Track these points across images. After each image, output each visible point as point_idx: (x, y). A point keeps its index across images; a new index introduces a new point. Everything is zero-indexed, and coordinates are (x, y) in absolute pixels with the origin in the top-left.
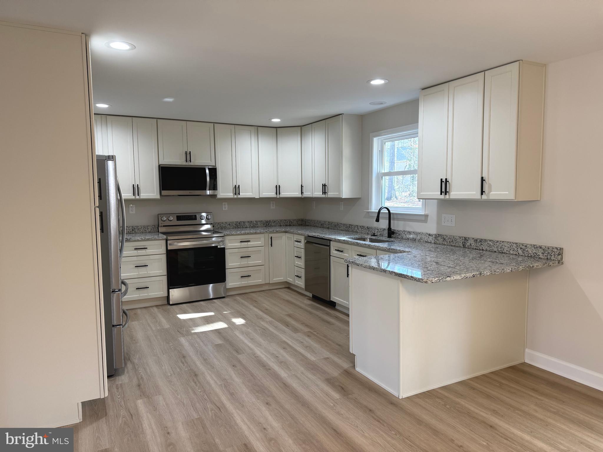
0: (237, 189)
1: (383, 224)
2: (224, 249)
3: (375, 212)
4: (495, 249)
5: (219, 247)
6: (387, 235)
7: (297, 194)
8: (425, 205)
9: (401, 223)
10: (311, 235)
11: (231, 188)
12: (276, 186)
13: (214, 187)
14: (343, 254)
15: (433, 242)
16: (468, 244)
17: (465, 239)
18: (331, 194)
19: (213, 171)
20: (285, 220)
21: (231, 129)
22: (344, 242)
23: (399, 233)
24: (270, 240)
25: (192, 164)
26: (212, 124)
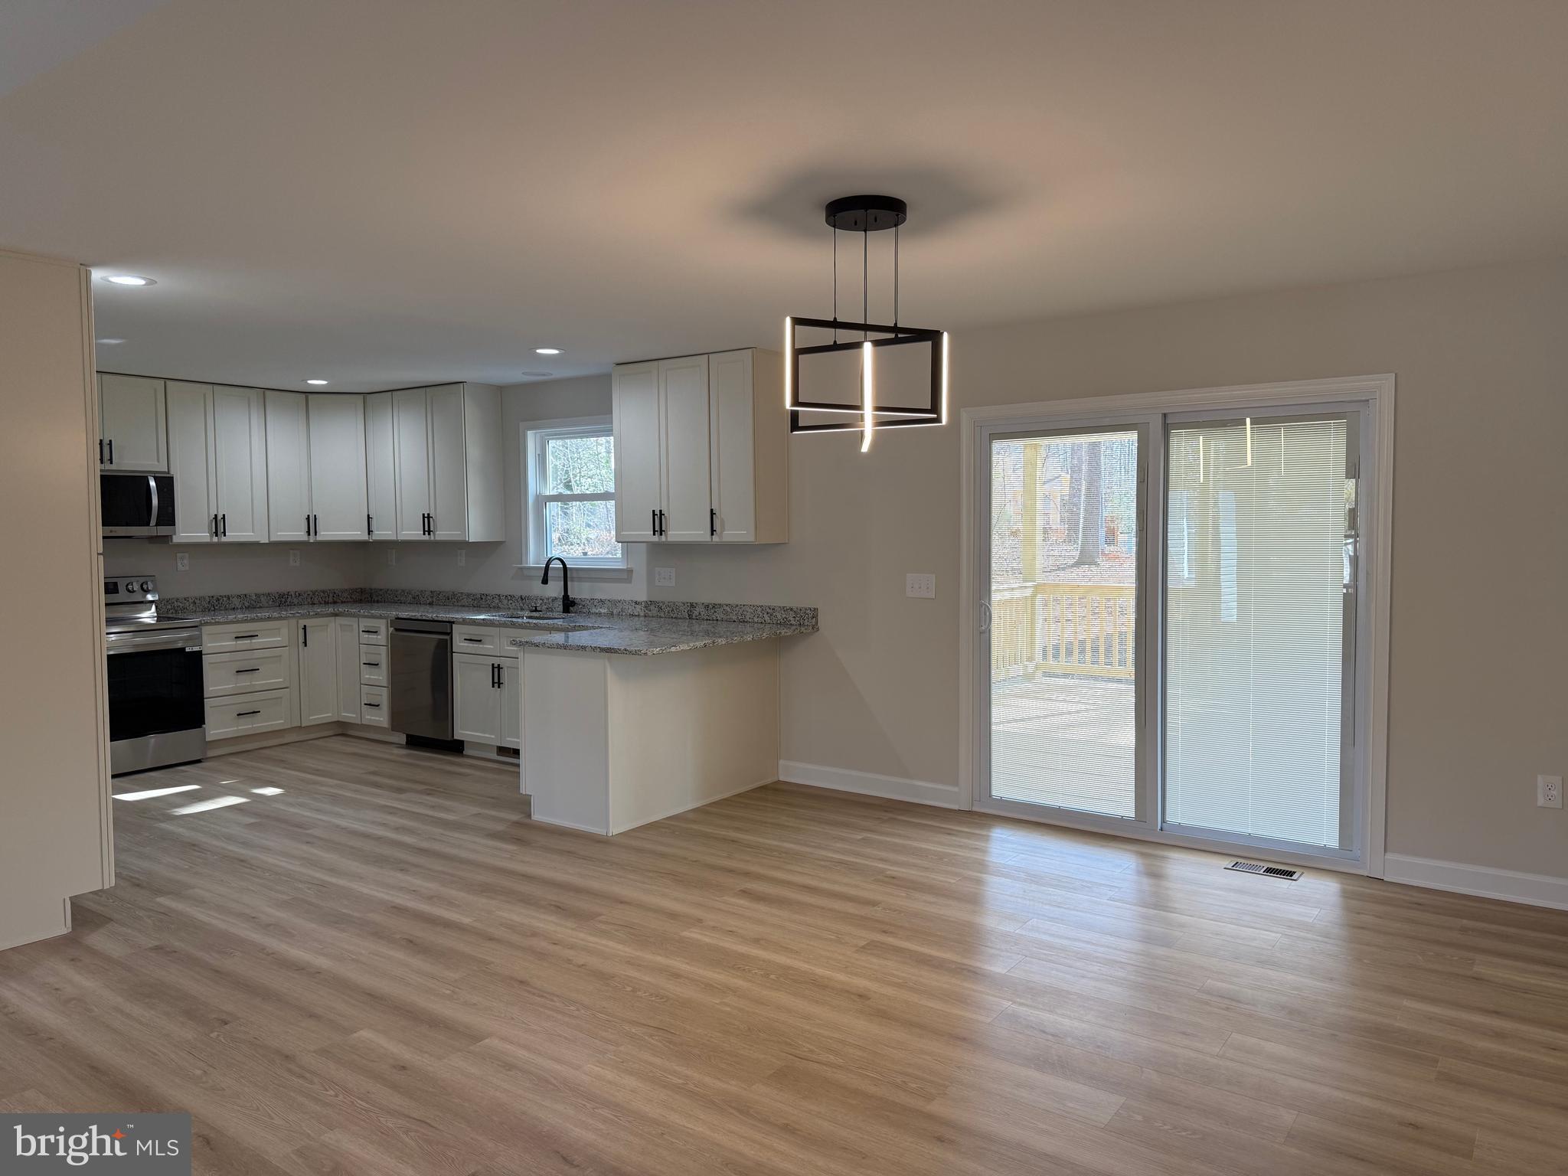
0: (218, 524)
1: (554, 589)
2: (199, 654)
3: (539, 568)
4: (734, 618)
5: (187, 650)
6: (561, 608)
7: (359, 534)
8: (626, 553)
9: (586, 585)
10: (405, 617)
11: (205, 520)
12: (309, 516)
13: (168, 517)
14: (481, 646)
15: (642, 614)
16: (696, 613)
17: (692, 605)
18: (442, 534)
19: (166, 484)
20: (324, 592)
21: (204, 395)
22: (484, 623)
23: (584, 603)
24: (301, 632)
25: (113, 467)
26: (163, 382)
